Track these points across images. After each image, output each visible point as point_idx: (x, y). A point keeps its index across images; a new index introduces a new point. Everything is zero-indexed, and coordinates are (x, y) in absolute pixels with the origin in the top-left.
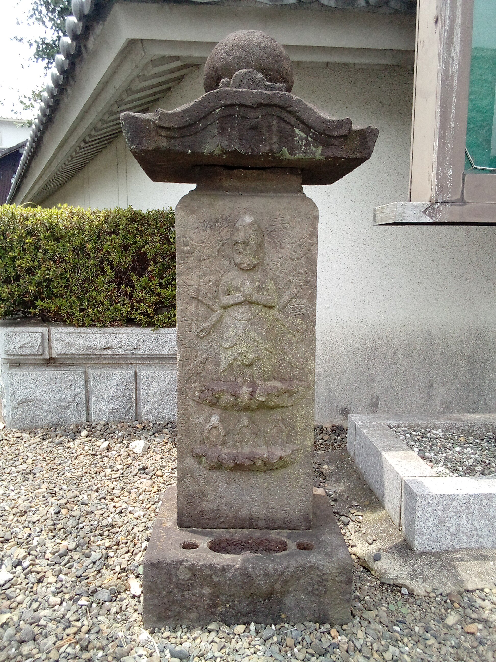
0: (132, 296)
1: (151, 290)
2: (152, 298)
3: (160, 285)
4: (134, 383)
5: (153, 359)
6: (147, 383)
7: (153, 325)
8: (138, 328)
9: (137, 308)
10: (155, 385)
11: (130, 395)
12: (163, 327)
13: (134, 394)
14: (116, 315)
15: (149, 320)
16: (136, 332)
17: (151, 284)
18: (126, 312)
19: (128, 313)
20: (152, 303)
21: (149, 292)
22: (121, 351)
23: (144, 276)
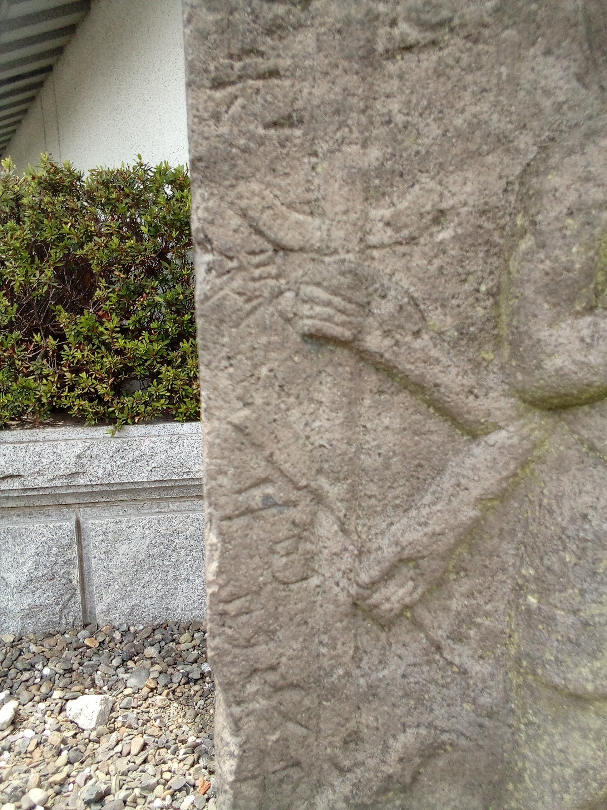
0: (60, 358)
1: (103, 343)
2: (105, 360)
3: (124, 331)
4: (75, 547)
5: (116, 492)
6: (104, 545)
7: (113, 421)
8: (79, 429)
9: (74, 385)
10: (123, 548)
11: (68, 573)
12: (134, 423)
13: (76, 572)
14: (26, 402)
15: (101, 409)
16: (73, 436)
17: (101, 329)
18: (46, 394)
19: (52, 397)
20: (106, 372)
21: (99, 348)
22: (40, 482)
23: (85, 311)
